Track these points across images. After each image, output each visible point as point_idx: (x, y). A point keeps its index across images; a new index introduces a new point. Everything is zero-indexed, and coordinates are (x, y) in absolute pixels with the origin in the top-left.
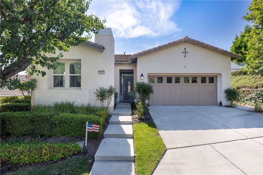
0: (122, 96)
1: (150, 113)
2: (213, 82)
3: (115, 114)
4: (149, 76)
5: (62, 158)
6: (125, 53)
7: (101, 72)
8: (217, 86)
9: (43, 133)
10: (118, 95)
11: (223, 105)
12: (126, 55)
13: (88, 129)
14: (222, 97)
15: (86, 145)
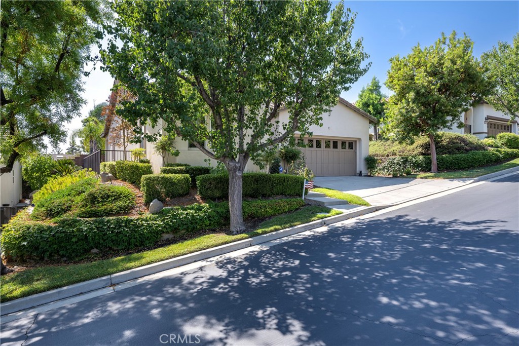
2: (352, 148)
8: (356, 152)
9: (265, 193)
11: (363, 175)
14: (361, 166)
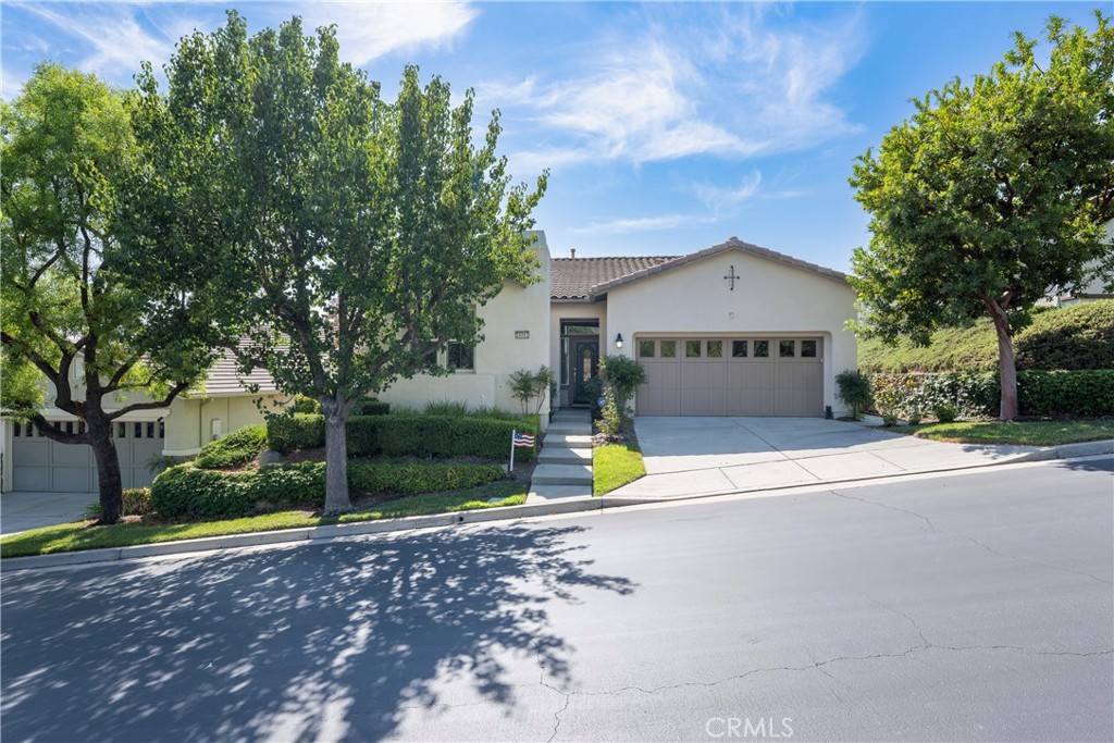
0: (566, 392)
1: (636, 430)
2: (812, 355)
3: (552, 432)
4: (637, 339)
5: (478, 485)
6: (573, 251)
7: (522, 334)
8: (822, 364)
9: (437, 450)
10: (558, 388)
11: (836, 416)
12: (577, 260)
13: (515, 442)
14: (831, 395)
15: (511, 469)
